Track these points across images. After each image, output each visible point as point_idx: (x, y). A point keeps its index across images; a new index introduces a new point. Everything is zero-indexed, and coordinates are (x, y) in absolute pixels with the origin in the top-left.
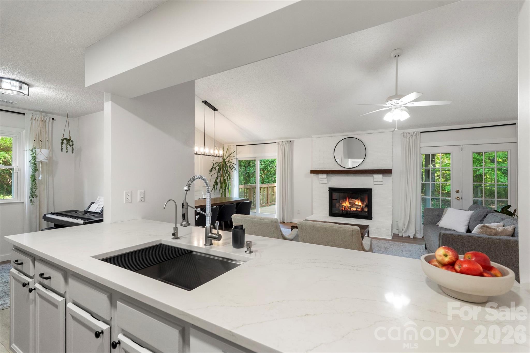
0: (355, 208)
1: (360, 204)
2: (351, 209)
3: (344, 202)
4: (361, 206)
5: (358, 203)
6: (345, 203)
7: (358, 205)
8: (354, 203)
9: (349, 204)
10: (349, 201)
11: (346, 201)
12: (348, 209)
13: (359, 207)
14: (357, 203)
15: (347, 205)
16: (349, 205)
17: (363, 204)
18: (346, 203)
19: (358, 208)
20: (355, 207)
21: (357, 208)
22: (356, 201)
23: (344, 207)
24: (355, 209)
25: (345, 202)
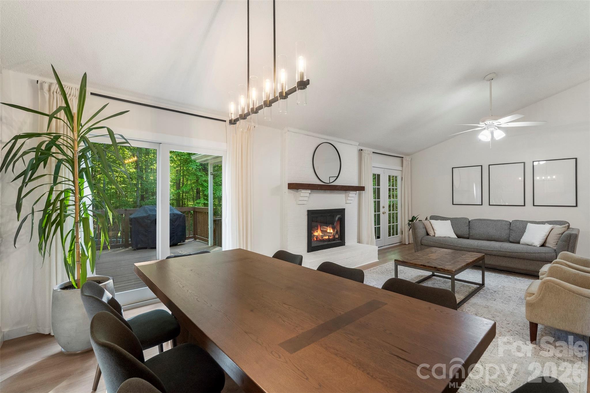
0: (327, 236)
1: (332, 231)
2: (324, 238)
3: (316, 231)
4: (332, 233)
5: (330, 230)
6: (317, 232)
7: (330, 233)
8: (326, 231)
9: (321, 232)
10: (321, 229)
11: (318, 229)
12: (320, 238)
13: (331, 235)
14: (328, 231)
15: (319, 234)
16: (321, 234)
17: (334, 231)
18: (318, 232)
19: (330, 236)
20: (327, 235)
21: (329, 236)
22: (327, 229)
23: (316, 237)
24: (327, 237)
25: (317, 231)
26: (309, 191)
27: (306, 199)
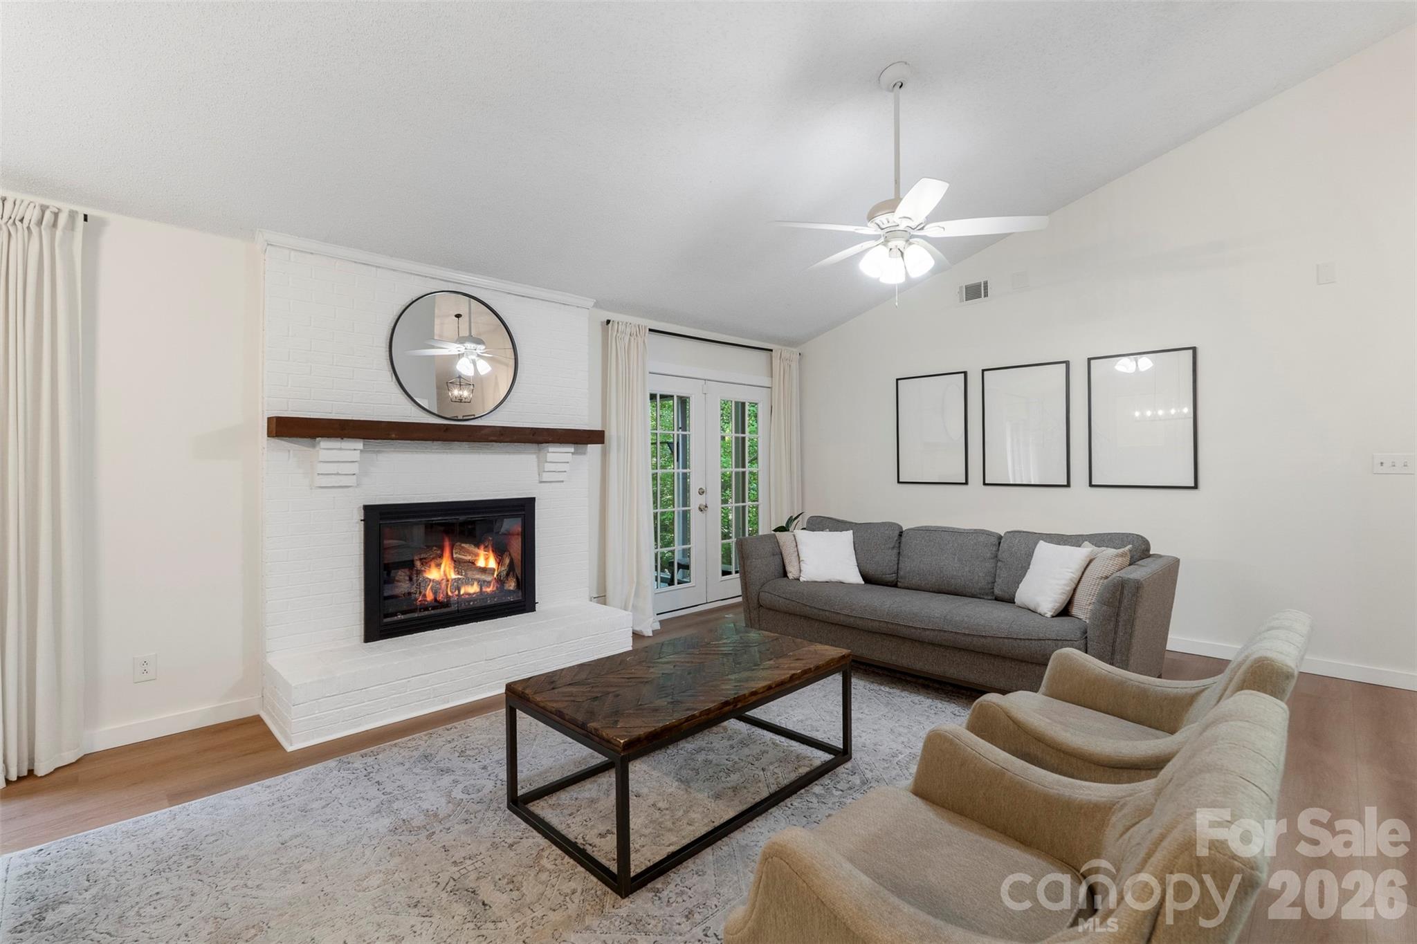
0: (476, 583)
1: (492, 563)
2: (462, 592)
3: (433, 564)
4: (494, 570)
5: (487, 559)
6: (439, 565)
7: (484, 570)
8: (473, 563)
9: (455, 568)
10: (455, 556)
11: (441, 556)
12: (450, 593)
13: (489, 578)
14: (481, 563)
15: (445, 575)
16: (453, 576)
17: (500, 562)
18: (443, 566)
19: (484, 581)
20: (475, 579)
21: (482, 583)
22: (477, 555)
23: (432, 588)
24: (473, 589)
25: (438, 561)
26: (359, 444)
27: (354, 468)
